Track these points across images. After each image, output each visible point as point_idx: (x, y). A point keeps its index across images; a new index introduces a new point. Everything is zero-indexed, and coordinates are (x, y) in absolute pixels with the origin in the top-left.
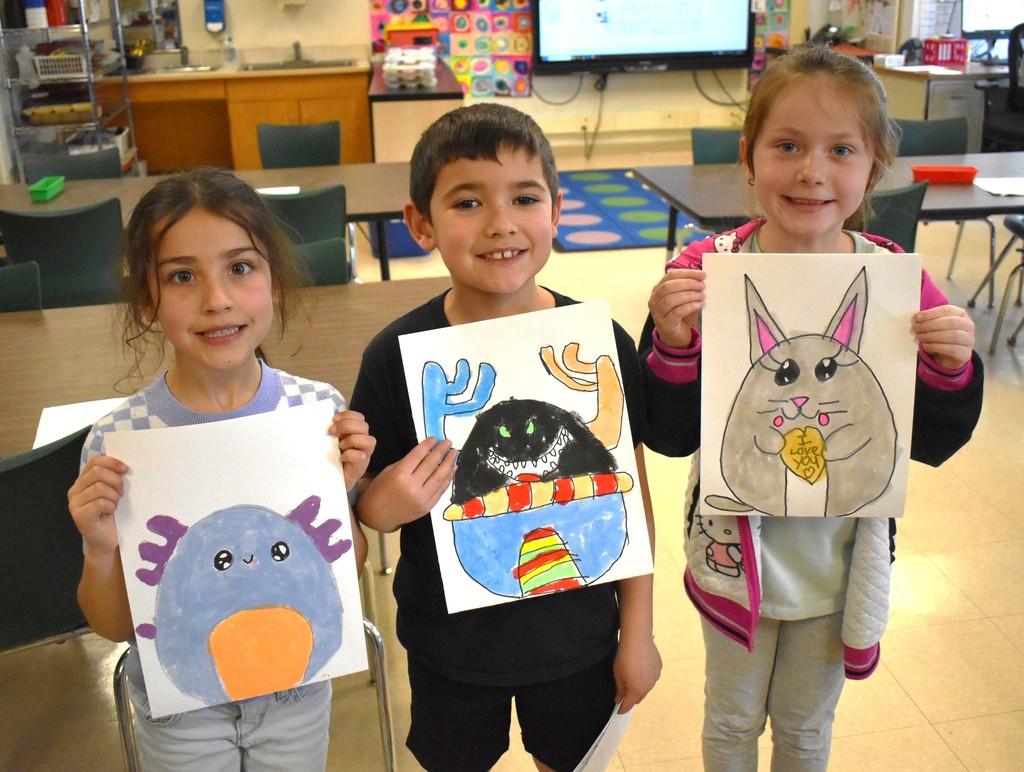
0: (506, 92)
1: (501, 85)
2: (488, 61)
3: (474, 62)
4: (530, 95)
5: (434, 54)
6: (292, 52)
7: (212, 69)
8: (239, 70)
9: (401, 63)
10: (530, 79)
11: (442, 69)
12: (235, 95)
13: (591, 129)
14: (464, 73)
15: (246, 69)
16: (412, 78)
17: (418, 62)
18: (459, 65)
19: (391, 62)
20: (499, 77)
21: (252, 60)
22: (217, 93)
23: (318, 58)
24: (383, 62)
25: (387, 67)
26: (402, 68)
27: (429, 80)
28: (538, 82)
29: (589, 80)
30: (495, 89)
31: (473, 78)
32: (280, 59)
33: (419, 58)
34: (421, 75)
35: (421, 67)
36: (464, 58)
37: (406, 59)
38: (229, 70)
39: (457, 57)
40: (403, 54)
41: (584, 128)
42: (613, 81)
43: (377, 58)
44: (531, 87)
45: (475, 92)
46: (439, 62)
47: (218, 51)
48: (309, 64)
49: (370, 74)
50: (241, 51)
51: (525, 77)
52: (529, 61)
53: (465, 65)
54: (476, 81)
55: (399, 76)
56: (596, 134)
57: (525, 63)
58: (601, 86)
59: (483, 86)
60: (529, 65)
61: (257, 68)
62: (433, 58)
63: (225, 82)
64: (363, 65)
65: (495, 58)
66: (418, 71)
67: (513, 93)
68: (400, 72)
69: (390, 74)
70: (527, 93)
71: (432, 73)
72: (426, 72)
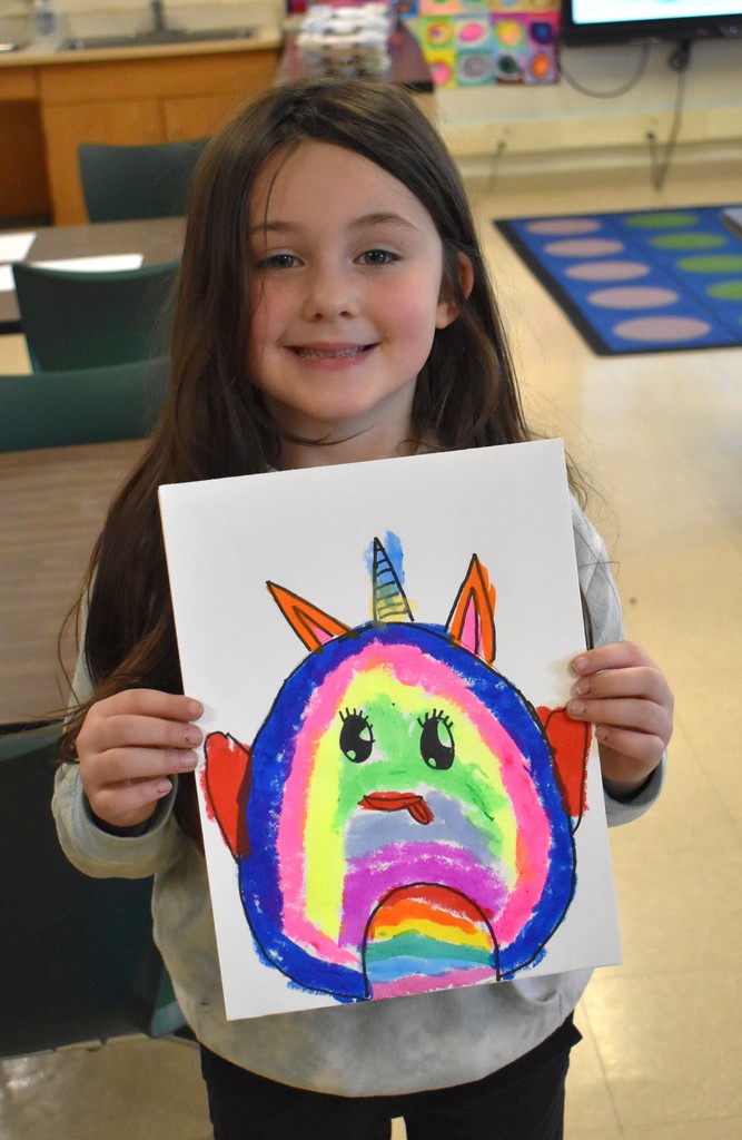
0: (515, 76)
1: (507, 64)
2: (484, 23)
3: (460, 26)
4: (556, 81)
5: (387, 15)
6: (149, 15)
7: (16, 49)
8: (60, 50)
9: (329, 32)
10: (557, 53)
11: (401, 41)
12: (53, 93)
13: (663, 136)
14: (444, 45)
15: (72, 46)
16: (346, 58)
17: (357, 30)
18: (434, 32)
19: (311, 31)
20: (503, 51)
21: (83, 31)
22: (22, 89)
23: (194, 24)
24: (298, 32)
25: (304, 40)
26: (331, 40)
27: (376, 61)
28: (571, 58)
29: (660, 53)
30: (499, 73)
31: (460, 53)
32: (129, 28)
33: (360, 23)
34: (362, 52)
35: (361, 38)
36: (444, 19)
37: (338, 25)
38: (43, 50)
39: (430, 18)
40: (334, 17)
41: (651, 136)
42: (701, 52)
43: (292, 23)
44: (558, 67)
45: (463, 78)
46: (399, 28)
47: (24, 17)
48: (179, 36)
49: (279, 51)
50: (65, 16)
51: (548, 50)
52: (553, 21)
53: (444, 31)
54: (464, 58)
55: (327, 54)
56: (671, 147)
57: (547, 25)
58: (680, 62)
59: (475, 66)
60: (556, 29)
61: (91, 44)
62: (385, 23)
63: (37, 70)
64: (269, 36)
65: (497, 18)
66: (356, 46)
67: (528, 78)
68: (327, 47)
69: (310, 52)
70: (551, 76)
71: (382, 48)
72: (370, 48)
